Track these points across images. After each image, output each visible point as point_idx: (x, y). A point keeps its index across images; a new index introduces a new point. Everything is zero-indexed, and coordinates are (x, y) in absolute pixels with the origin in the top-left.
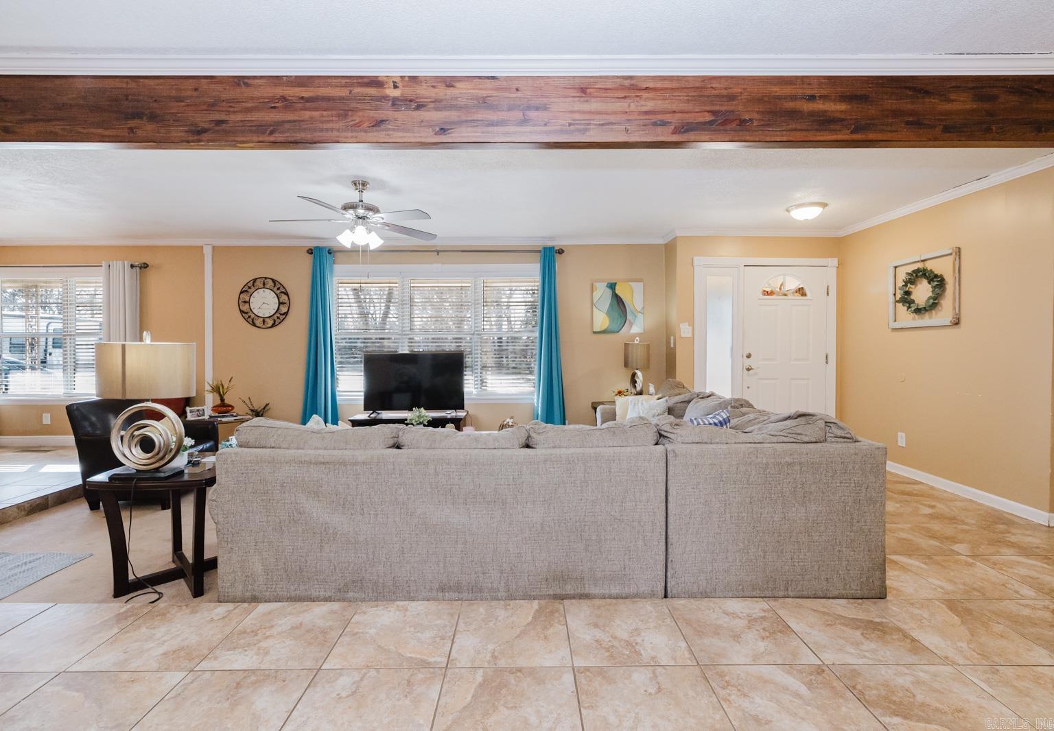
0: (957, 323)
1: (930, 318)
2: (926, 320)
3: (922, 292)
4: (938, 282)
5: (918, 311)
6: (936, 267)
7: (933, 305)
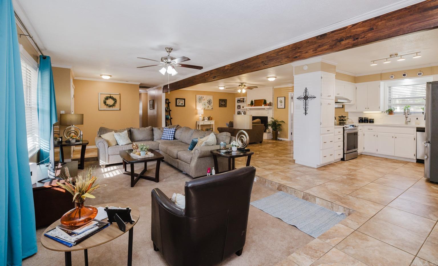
0: (120, 110)
1: (112, 108)
2: (111, 109)
3: (110, 102)
4: (115, 100)
5: (110, 106)
6: (114, 96)
7: (113, 105)
